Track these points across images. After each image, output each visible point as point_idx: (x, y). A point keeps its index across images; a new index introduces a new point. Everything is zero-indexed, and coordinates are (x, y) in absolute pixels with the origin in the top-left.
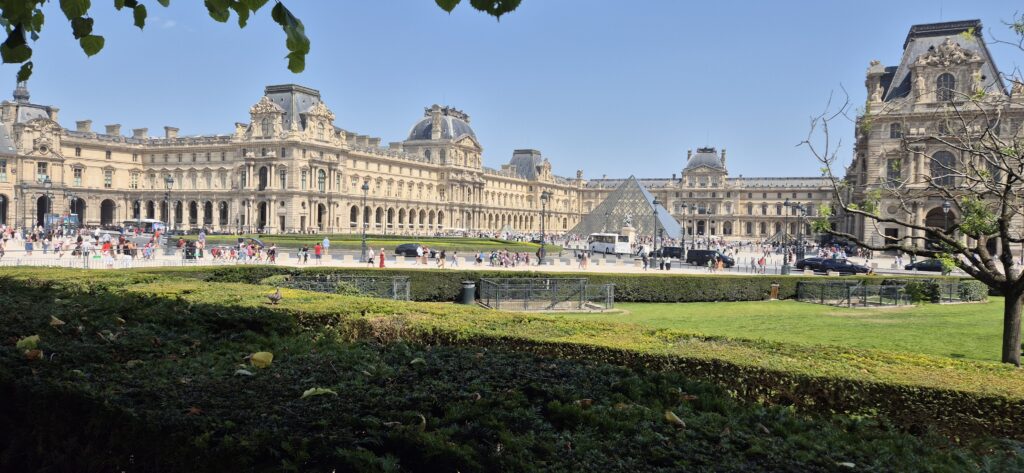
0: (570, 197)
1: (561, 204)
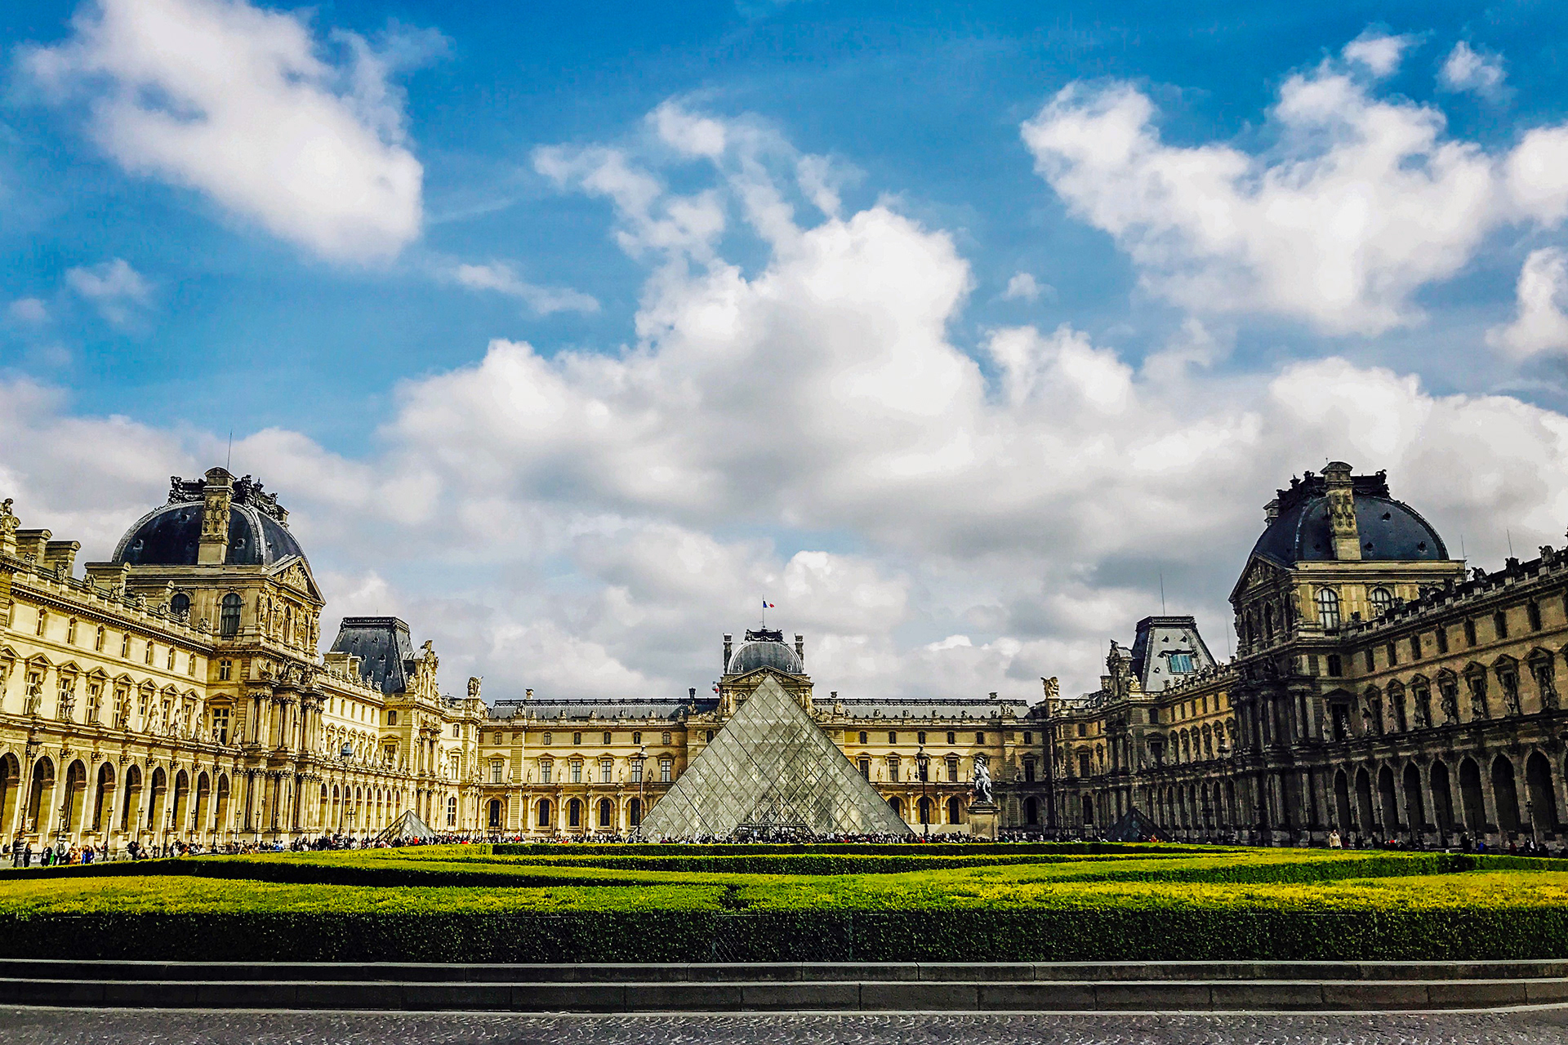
0: (465, 741)
1: (444, 760)
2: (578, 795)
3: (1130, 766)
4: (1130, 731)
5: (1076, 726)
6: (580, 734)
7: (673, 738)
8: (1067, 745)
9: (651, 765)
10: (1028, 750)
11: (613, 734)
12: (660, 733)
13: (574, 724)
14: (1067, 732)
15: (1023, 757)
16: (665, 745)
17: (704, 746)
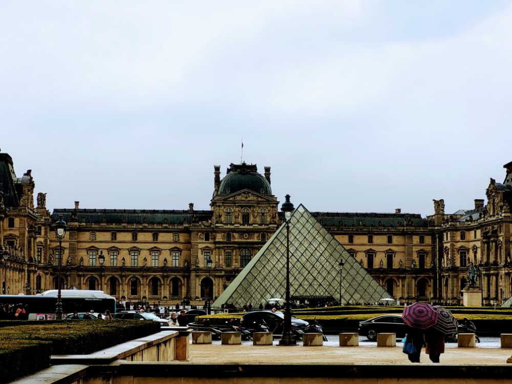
0: (46, 238)
2: (116, 274)
3: (499, 260)
4: (501, 238)
5: (459, 233)
6: (115, 234)
7: (180, 237)
8: (452, 245)
9: (165, 255)
10: (421, 248)
11: (139, 234)
12: (171, 234)
13: (111, 226)
14: (452, 237)
15: (418, 252)
16: (175, 242)
17: (203, 243)
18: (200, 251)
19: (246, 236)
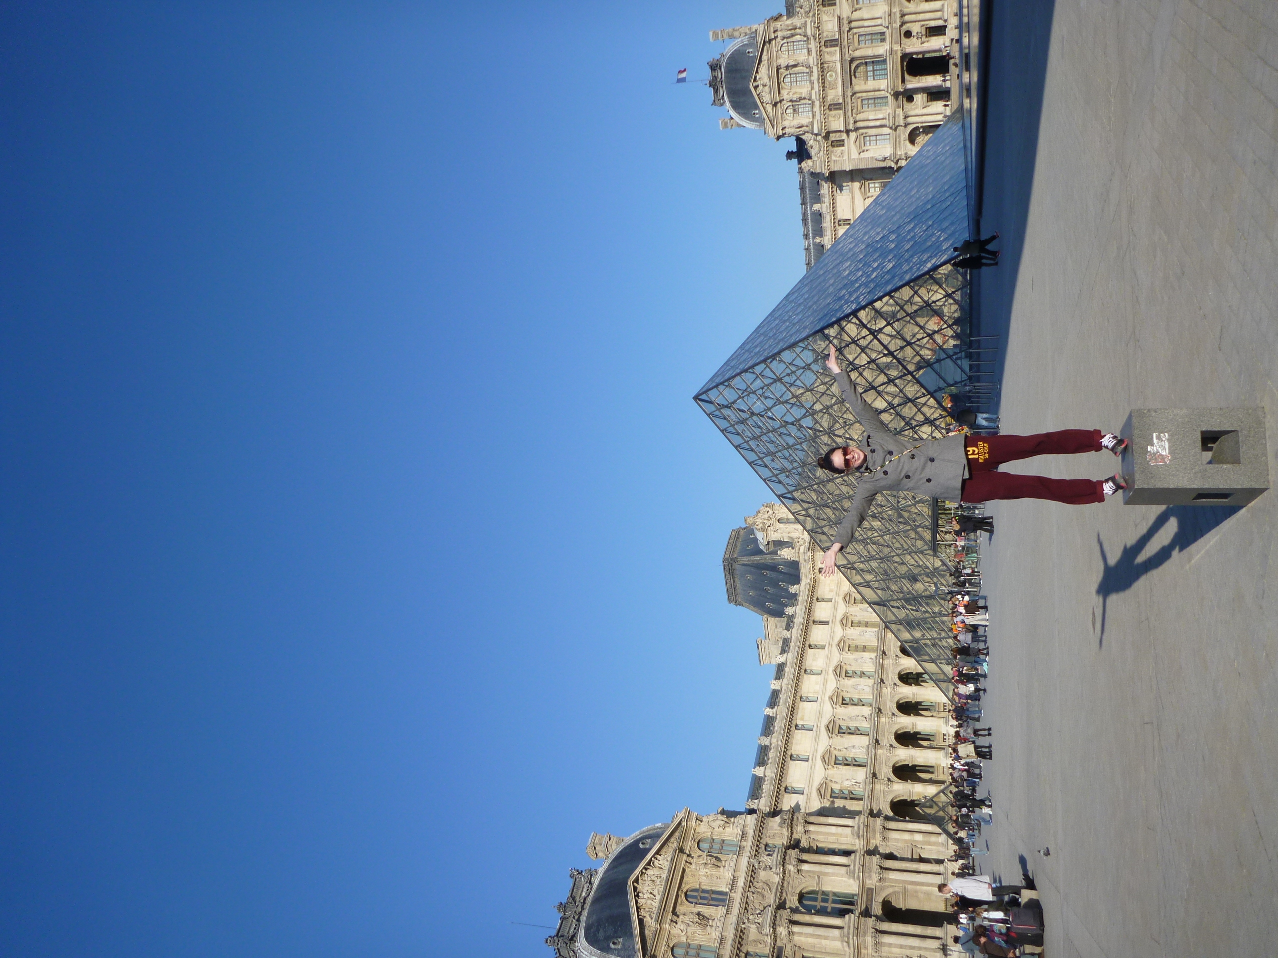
17: (849, 149)
18: (863, 155)
19: (831, 76)
